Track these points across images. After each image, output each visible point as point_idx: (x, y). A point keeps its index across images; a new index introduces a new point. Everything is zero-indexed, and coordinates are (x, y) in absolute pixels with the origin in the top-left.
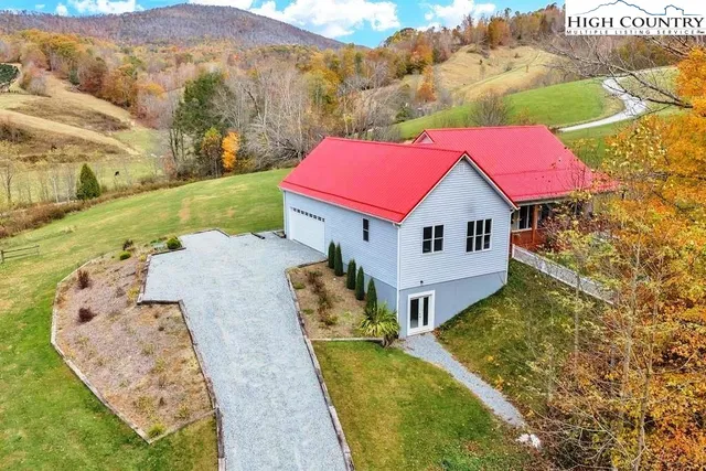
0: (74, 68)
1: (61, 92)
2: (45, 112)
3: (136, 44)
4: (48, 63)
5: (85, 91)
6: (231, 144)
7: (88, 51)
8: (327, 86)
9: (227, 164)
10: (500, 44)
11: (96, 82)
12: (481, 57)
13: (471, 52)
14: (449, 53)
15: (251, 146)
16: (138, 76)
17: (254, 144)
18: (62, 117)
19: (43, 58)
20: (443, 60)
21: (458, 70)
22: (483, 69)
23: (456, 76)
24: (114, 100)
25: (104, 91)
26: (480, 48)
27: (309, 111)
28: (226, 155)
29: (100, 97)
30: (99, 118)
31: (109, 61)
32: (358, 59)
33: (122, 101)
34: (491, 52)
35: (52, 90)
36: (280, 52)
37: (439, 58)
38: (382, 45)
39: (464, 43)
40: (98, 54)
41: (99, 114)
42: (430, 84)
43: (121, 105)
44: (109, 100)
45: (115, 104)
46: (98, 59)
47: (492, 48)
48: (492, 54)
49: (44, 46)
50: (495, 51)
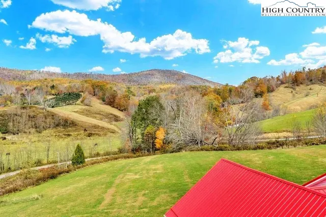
0: (104, 95)
1: (97, 104)
2: (88, 113)
3: (134, 85)
4: (94, 92)
5: (107, 104)
6: (161, 135)
7: (110, 87)
8: (216, 103)
9: (158, 146)
10: (301, 83)
11: (112, 101)
12: (292, 90)
13: (286, 87)
14: (275, 88)
15: (171, 137)
16: (130, 98)
17: (173, 136)
18: (95, 115)
19: (92, 90)
20: (272, 91)
21: (280, 96)
22: (294, 95)
23: (280, 98)
24: (119, 108)
25: (115, 104)
26: (291, 86)
27: (206, 115)
28: (157, 140)
29: (113, 107)
30: (111, 116)
31: (119, 92)
32: (230, 91)
33: (122, 109)
34: (296, 87)
35: (94, 103)
36: (194, 88)
37: (270, 90)
38: (242, 84)
39: (282, 83)
40: (115, 89)
41: (112, 114)
42: (267, 102)
43: (122, 111)
44: (117, 108)
45: (119, 110)
46: (114, 91)
47: (297, 85)
48: (298, 88)
49: (93, 86)
50: (299, 87)
